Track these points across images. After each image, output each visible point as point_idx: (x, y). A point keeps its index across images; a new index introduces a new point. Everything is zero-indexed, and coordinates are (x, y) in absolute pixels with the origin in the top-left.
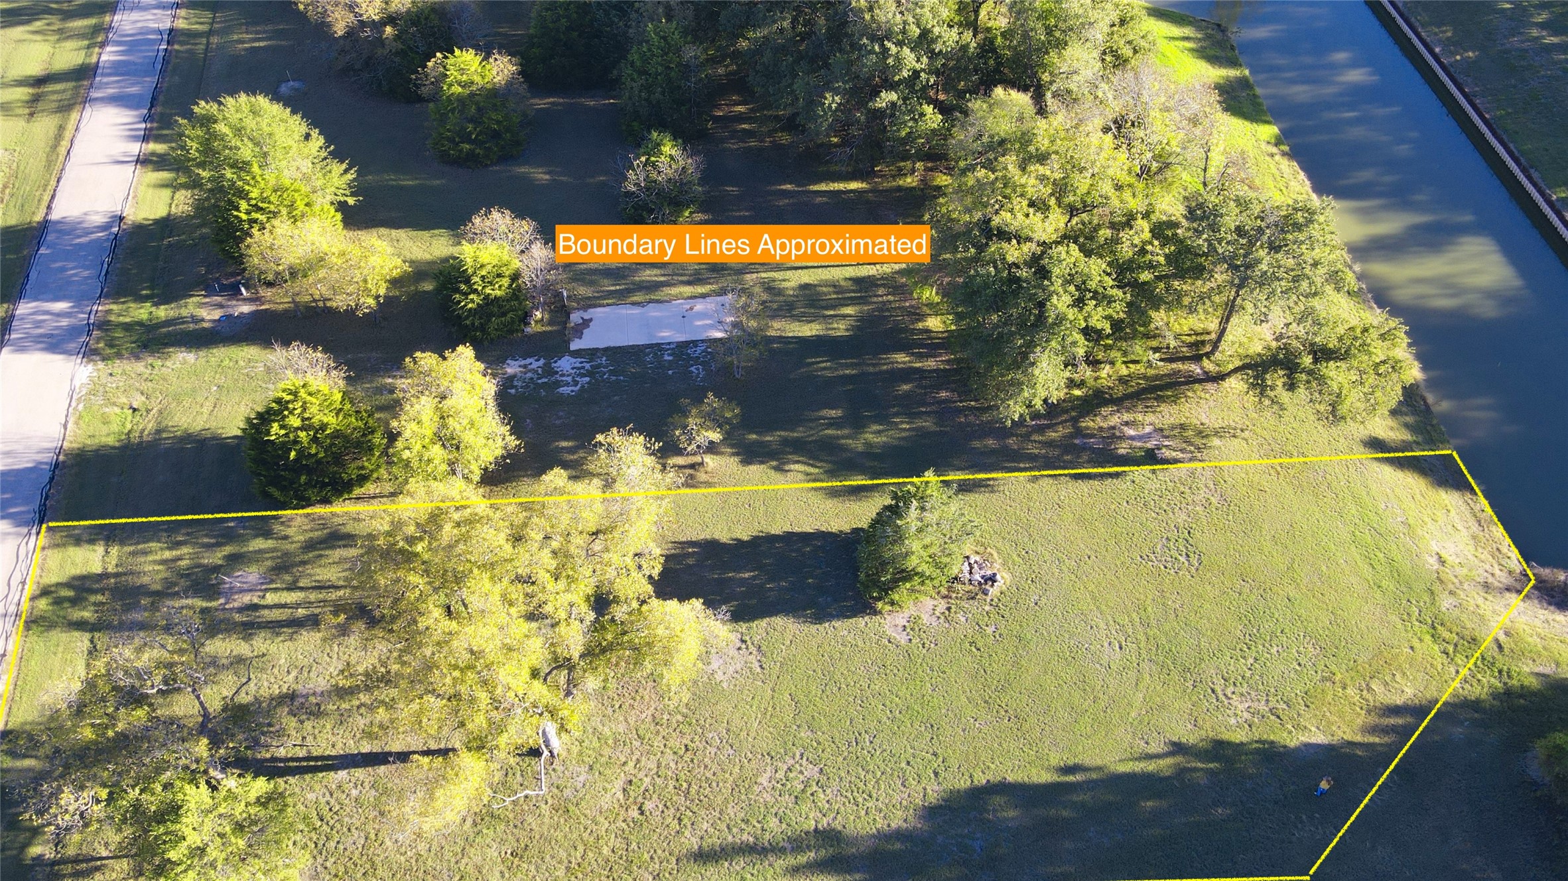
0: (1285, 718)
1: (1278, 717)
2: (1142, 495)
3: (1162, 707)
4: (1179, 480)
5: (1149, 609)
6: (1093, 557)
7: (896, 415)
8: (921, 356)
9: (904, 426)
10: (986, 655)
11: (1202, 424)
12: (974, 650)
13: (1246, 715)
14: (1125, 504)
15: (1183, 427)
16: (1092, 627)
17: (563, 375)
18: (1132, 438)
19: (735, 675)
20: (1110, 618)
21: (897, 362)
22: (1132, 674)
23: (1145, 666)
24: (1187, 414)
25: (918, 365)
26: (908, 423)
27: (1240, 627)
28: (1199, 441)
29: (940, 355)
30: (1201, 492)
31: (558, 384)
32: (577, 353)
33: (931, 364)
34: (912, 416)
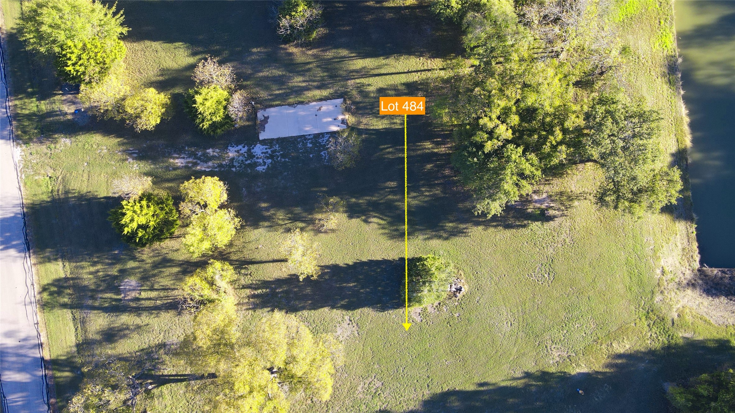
0: (573, 361)
1: (570, 360)
2: (534, 238)
3: (524, 354)
4: (554, 228)
5: (527, 304)
6: (507, 275)
7: (423, 186)
8: (438, 144)
9: (427, 194)
10: (453, 329)
11: (571, 192)
12: (448, 325)
13: (558, 359)
14: (526, 244)
15: (561, 194)
16: (500, 315)
17: (257, 158)
18: (536, 202)
19: (347, 338)
20: (509, 309)
21: (425, 149)
22: (514, 338)
23: (520, 334)
24: (565, 185)
25: (436, 150)
26: (428, 191)
27: (564, 314)
28: (567, 203)
29: (447, 143)
30: (562, 236)
31: (256, 164)
32: (264, 142)
33: (442, 149)
34: (431, 186)
